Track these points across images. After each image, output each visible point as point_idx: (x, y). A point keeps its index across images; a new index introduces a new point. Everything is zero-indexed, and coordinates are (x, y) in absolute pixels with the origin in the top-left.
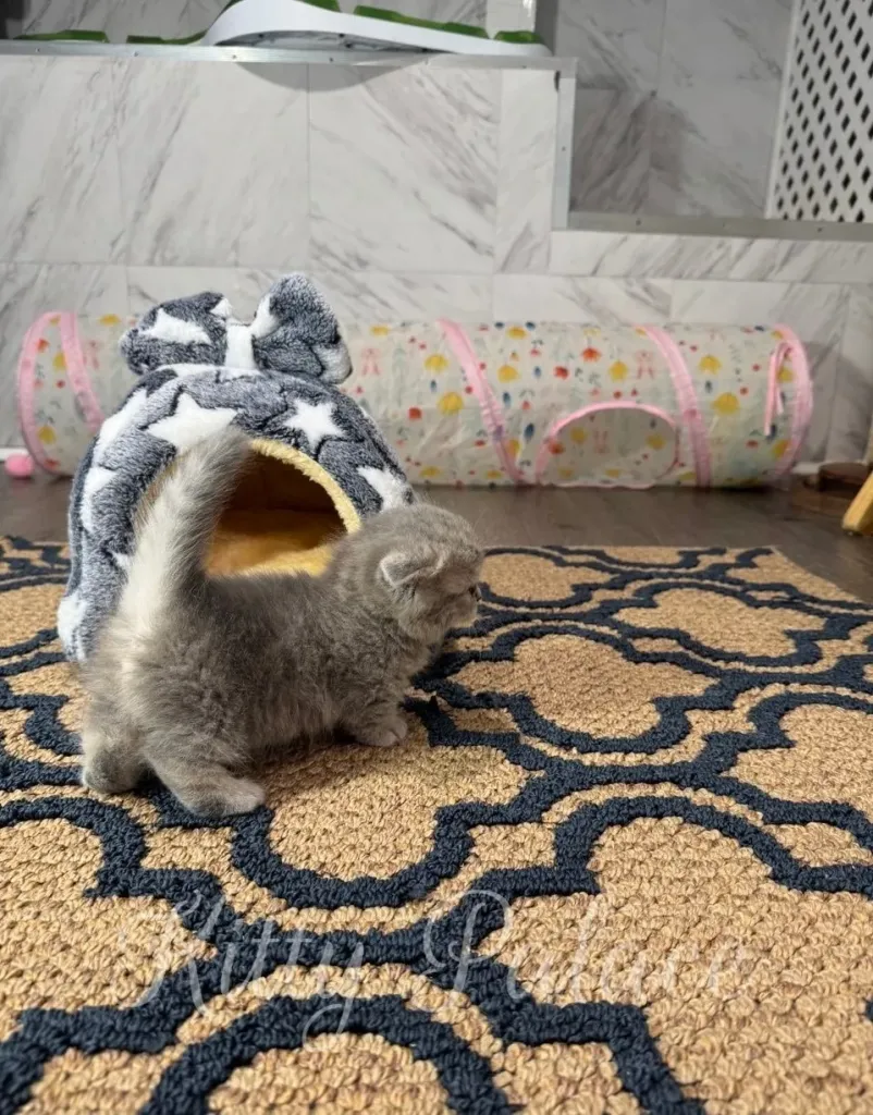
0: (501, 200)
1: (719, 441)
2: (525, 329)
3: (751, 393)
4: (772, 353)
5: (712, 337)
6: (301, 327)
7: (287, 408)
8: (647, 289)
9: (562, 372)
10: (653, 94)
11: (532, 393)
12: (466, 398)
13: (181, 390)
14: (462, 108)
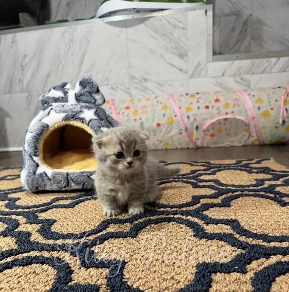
0: (189, 55)
1: (264, 127)
2: (196, 95)
3: (275, 110)
4: (282, 95)
5: (261, 92)
6: (88, 89)
7: (81, 111)
8: (242, 79)
9: (207, 107)
10: (251, 15)
11: (197, 115)
12: (175, 118)
13: (52, 109)
14: (175, 26)
